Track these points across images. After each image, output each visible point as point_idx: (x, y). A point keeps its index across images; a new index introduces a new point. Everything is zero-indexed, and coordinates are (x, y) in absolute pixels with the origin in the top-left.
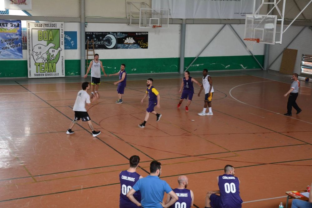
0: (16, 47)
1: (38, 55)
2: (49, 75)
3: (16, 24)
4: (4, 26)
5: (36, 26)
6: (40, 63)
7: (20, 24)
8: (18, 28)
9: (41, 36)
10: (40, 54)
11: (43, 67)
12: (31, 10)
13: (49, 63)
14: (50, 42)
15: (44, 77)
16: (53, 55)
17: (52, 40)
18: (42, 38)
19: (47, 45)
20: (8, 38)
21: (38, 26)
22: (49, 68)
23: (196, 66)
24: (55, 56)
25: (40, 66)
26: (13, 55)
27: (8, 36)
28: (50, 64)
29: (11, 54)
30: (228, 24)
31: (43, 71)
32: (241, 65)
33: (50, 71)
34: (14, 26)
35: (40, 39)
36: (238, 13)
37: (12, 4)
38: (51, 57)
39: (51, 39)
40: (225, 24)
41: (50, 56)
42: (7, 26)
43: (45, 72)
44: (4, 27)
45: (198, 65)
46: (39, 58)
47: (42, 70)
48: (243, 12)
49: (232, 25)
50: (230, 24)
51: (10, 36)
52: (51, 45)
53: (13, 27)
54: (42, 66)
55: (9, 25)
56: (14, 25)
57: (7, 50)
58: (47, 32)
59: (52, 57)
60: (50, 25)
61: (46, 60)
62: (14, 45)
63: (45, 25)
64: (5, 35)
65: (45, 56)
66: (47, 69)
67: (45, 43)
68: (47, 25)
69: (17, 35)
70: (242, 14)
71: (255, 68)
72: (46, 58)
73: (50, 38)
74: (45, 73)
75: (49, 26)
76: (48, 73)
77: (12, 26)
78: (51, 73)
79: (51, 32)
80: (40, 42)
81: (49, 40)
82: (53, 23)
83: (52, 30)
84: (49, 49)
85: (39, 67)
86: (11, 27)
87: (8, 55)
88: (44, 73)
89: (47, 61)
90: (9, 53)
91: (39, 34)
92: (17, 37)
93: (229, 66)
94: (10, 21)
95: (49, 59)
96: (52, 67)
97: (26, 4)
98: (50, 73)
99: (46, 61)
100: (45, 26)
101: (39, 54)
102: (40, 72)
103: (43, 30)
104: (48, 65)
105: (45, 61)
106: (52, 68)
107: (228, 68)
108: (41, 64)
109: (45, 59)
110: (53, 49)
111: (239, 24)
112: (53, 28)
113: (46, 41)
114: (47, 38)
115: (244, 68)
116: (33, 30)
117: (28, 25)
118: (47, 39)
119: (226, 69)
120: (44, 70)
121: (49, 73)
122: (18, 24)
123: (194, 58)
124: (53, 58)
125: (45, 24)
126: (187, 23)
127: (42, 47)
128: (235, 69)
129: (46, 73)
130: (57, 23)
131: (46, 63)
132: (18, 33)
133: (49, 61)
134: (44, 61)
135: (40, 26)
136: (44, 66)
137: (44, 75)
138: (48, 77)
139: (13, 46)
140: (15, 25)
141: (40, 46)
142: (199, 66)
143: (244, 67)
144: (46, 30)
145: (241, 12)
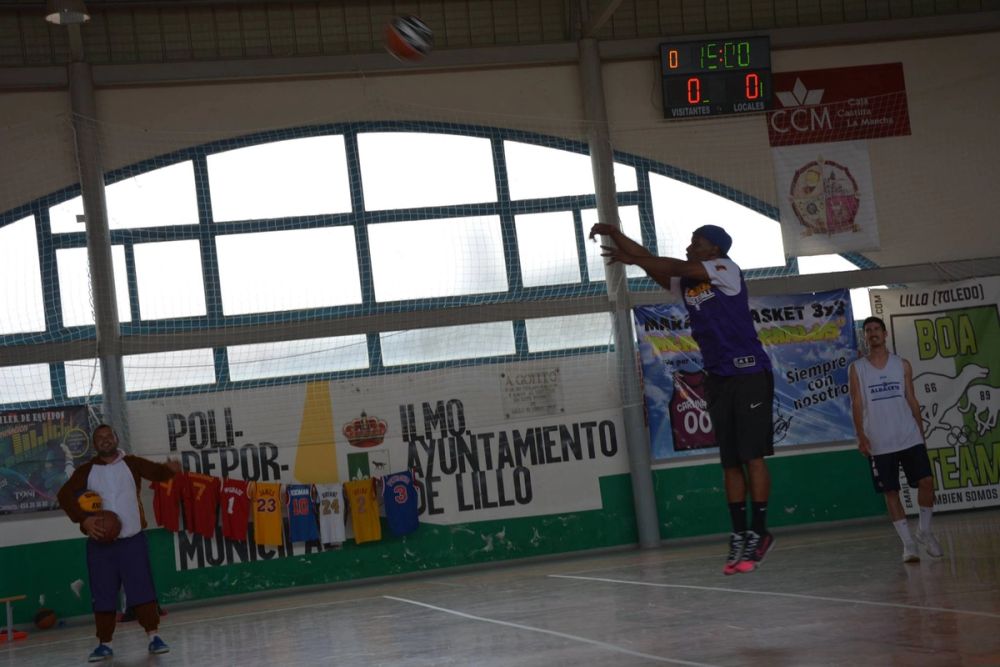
0: (840, 394)
1: (927, 415)
2: (981, 495)
3: (830, 303)
4: (793, 318)
5: (904, 303)
6: (938, 449)
7: (845, 302)
8: (842, 320)
9: (929, 338)
10: (934, 414)
11: (954, 463)
12: (876, 250)
13: (975, 445)
14: (964, 359)
15: (965, 505)
16: (987, 409)
17: (974, 351)
18: (934, 347)
19: (958, 375)
20: (811, 362)
21: (914, 302)
22: (976, 468)
24: (993, 413)
25: (943, 460)
26: (833, 425)
27: (811, 356)
28: (980, 450)
29: (828, 423)
31: (956, 483)
33: (984, 480)
34: (824, 311)
35: (925, 354)
37: (810, 235)
38: (979, 422)
39: (969, 347)
41: (977, 419)
42: (801, 317)
43: (963, 483)
44: (792, 323)
46: (930, 428)
47: (952, 476)
51: (816, 354)
52: (973, 371)
53: (824, 320)
54: (950, 460)
55: (809, 311)
56: (826, 308)
57: (810, 410)
58: (948, 322)
59: (985, 422)
60: (959, 295)
61: (961, 433)
62: (833, 386)
63: (937, 296)
64: (799, 350)
65: (956, 419)
66: (972, 474)
67: (948, 365)
68: (945, 295)
69: (839, 346)
72: (961, 425)
73: (964, 343)
74: (967, 490)
75: (955, 297)
76: (976, 489)
77: (818, 314)
78: (990, 487)
79: (964, 321)
80: (928, 366)
81: (963, 351)
82: (970, 283)
83: (967, 312)
84: (968, 387)
85: (937, 464)
86: (817, 320)
87: (816, 428)
88: (963, 491)
89: (967, 437)
90: (821, 420)
91: (920, 331)
92: (840, 354)
94: (809, 298)
95: (971, 432)
96: (991, 461)
97: (855, 229)
98: (985, 488)
99: (963, 439)
100: (937, 302)
101: (931, 414)
102: (945, 488)
103: (933, 317)
104: (974, 456)
105: (958, 438)
106: (992, 467)
108: (943, 454)
109: (957, 431)
110: (985, 388)
112: (973, 302)
113: (952, 359)
114: (953, 345)
116: (894, 319)
117: (874, 304)
118: (953, 350)
120: (959, 479)
121: (980, 489)
122: (842, 303)
124: (986, 426)
125: (940, 293)
127: (939, 382)
129: (971, 488)
130: (986, 282)
131: (963, 446)
132: (841, 340)
133: (974, 437)
134: (953, 440)
135: (920, 302)
136: (956, 460)
137: (964, 498)
138: (979, 504)
139: (830, 390)
140: (829, 310)
141: (930, 379)
144: (944, 315)
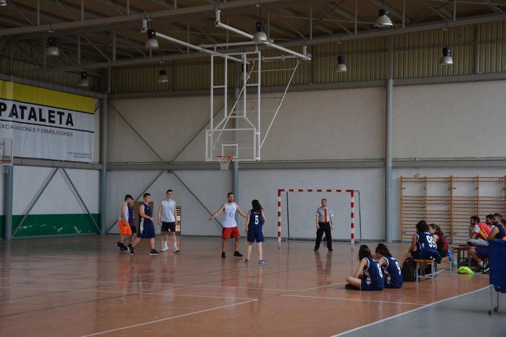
23: (24, 229)
30: (61, 167)
32: (75, 228)
36: (71, 153)
40: (58, 168)
45: (25, 227)
48: (76, 152)
49: (66, 170)
50: (63, 168)
70: (75, 155)
71: (91, 232)
93: (62, 228)
107: (61, 232)
111: (73, 168)
115: (79, 232)
119: (59, 233)
123: (23, 216)
126: (15, 163)
128: (68, 233)
142: (27, 228)
143: (79, 230)
145: (74, 152)
